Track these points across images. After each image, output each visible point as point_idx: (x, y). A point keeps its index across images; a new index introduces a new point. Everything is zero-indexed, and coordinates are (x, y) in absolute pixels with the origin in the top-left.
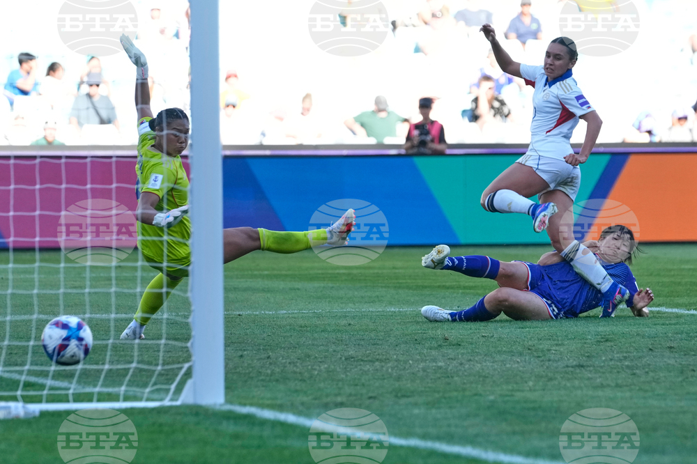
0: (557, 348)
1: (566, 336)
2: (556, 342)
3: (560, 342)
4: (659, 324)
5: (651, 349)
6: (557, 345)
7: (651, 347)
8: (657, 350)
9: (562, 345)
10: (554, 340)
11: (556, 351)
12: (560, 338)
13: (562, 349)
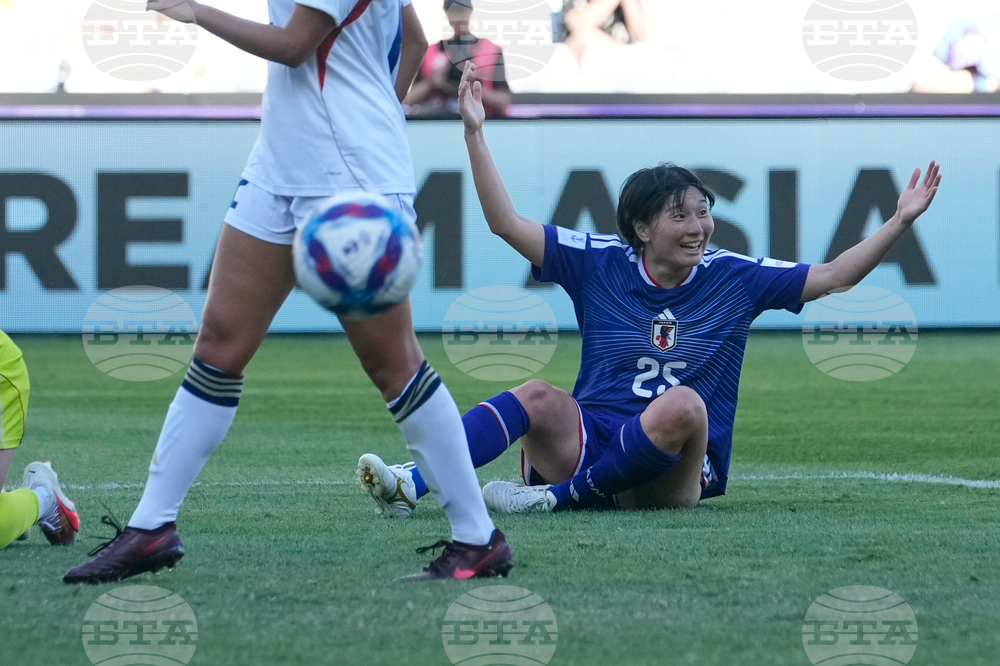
0: (755, 574)
1: (776, 546)
2: (751, 561)
3: (761, 561)
4: (992, 520)
5: (973, 579)
6: (753, 567)
7: (974, 574)
8: (987, 581)
9: (767, 566)
10: (747, 556)
11: (752, 580)
12: (761, 552)
13: (765, 578)
